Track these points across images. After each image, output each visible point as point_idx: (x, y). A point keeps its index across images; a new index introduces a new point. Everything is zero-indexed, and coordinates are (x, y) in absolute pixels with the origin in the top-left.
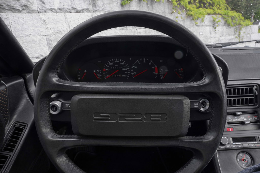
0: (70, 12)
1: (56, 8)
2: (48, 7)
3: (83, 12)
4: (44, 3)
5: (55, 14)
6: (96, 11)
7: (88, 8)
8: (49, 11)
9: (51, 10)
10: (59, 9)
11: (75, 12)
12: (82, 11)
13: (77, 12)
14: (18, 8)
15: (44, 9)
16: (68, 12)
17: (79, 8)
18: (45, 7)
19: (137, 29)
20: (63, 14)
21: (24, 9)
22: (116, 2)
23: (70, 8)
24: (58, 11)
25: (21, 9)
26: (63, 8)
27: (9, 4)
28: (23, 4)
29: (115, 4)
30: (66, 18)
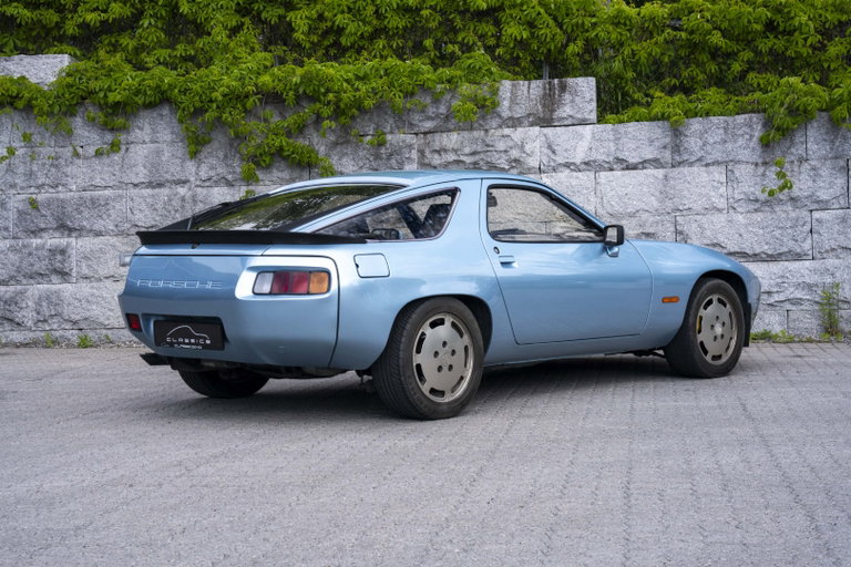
0: (611, 170)
1: (578, 161)
2: (560, 160)
3: (644, 168)
4: (554, 152)
5: (575, 174)
6: (680, 163)
7: (659, 157)
8: (562, 169)
9: (567, 165)
10: (586, 163)
11: (623, 169)
12: (640, 166)
13: (628, 168)
14: (502, 166)
15: (552, 164)
16: (605, 170)
17: (633, 160)
18: (554, 161)
19: (811, 211)
20: (592, 175)
21: (513, 167)
22: (748, 137)
23: (611, 159)
24: (583, 166)
25: (507, 167)
26: (595, 161)
27: (489, 160)
28: (512, 158)
29: (741, 142)
30: (597, 183)
